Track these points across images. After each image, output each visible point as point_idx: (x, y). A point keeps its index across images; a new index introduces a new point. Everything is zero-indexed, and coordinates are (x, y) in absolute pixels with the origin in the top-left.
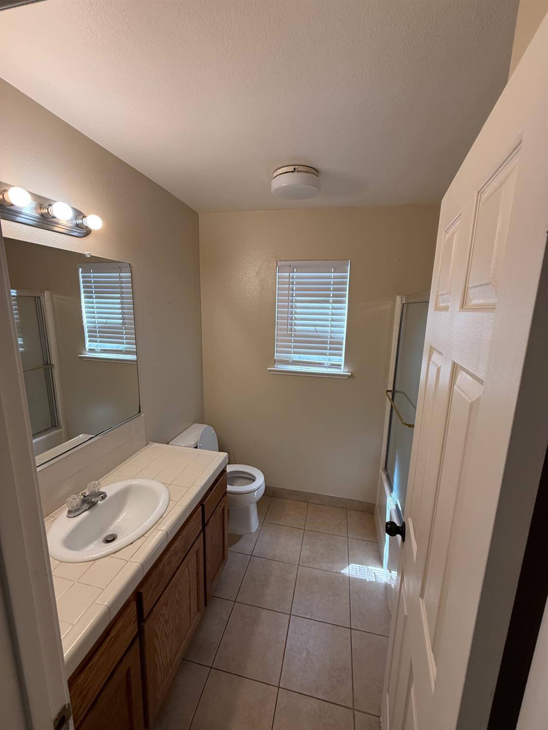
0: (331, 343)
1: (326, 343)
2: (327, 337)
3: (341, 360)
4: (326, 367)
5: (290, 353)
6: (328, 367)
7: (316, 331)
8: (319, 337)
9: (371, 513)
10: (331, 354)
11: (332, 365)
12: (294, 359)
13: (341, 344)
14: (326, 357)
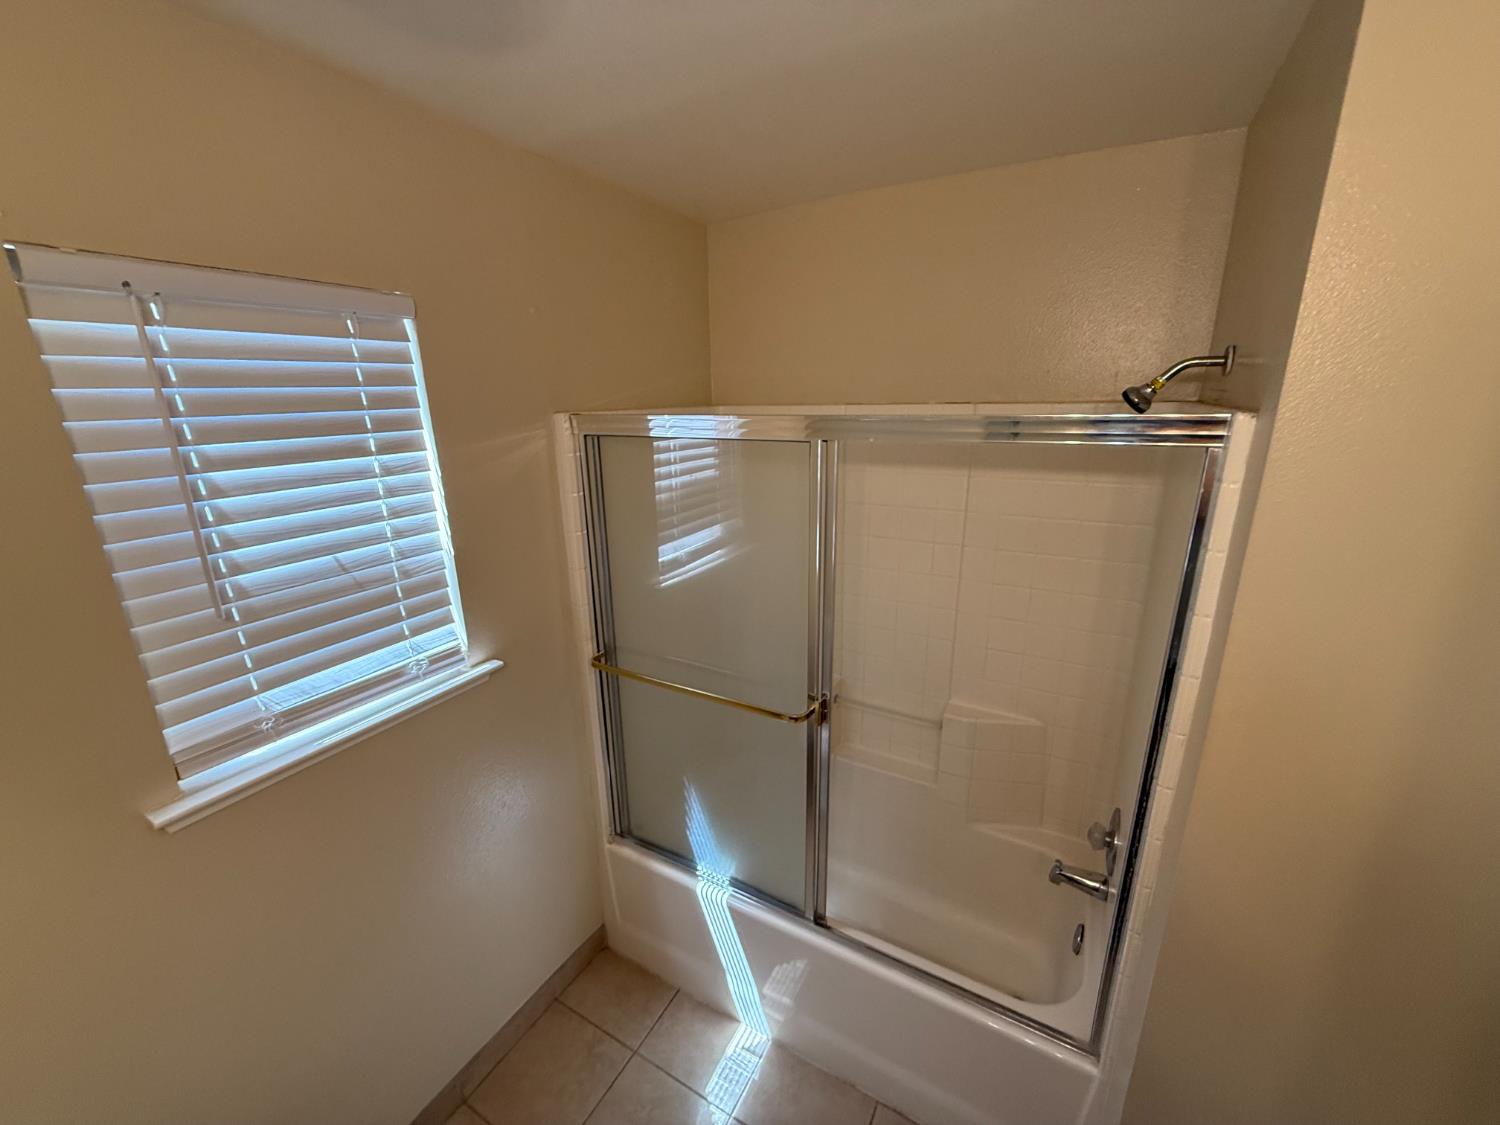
0: (409, 592)
1: (391, 598)
2: (388, 578)
3: (456, 632)
4: (416, 678)
5: (246, 692)
6: (425, 674)
7: (341, 566)
8: (360, 586)
9: (603, 950)
10: (416, 632)
11: (434, 660)
12: (278, 709)
13: (440, 583)
14: (406, 643)
